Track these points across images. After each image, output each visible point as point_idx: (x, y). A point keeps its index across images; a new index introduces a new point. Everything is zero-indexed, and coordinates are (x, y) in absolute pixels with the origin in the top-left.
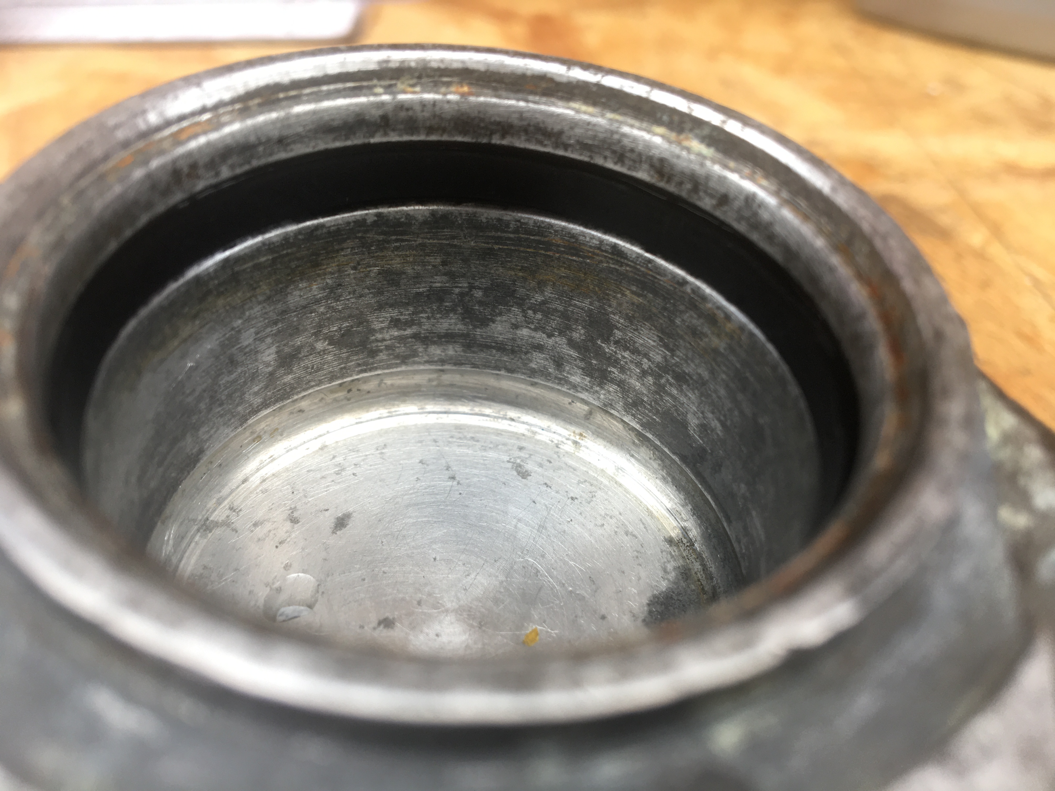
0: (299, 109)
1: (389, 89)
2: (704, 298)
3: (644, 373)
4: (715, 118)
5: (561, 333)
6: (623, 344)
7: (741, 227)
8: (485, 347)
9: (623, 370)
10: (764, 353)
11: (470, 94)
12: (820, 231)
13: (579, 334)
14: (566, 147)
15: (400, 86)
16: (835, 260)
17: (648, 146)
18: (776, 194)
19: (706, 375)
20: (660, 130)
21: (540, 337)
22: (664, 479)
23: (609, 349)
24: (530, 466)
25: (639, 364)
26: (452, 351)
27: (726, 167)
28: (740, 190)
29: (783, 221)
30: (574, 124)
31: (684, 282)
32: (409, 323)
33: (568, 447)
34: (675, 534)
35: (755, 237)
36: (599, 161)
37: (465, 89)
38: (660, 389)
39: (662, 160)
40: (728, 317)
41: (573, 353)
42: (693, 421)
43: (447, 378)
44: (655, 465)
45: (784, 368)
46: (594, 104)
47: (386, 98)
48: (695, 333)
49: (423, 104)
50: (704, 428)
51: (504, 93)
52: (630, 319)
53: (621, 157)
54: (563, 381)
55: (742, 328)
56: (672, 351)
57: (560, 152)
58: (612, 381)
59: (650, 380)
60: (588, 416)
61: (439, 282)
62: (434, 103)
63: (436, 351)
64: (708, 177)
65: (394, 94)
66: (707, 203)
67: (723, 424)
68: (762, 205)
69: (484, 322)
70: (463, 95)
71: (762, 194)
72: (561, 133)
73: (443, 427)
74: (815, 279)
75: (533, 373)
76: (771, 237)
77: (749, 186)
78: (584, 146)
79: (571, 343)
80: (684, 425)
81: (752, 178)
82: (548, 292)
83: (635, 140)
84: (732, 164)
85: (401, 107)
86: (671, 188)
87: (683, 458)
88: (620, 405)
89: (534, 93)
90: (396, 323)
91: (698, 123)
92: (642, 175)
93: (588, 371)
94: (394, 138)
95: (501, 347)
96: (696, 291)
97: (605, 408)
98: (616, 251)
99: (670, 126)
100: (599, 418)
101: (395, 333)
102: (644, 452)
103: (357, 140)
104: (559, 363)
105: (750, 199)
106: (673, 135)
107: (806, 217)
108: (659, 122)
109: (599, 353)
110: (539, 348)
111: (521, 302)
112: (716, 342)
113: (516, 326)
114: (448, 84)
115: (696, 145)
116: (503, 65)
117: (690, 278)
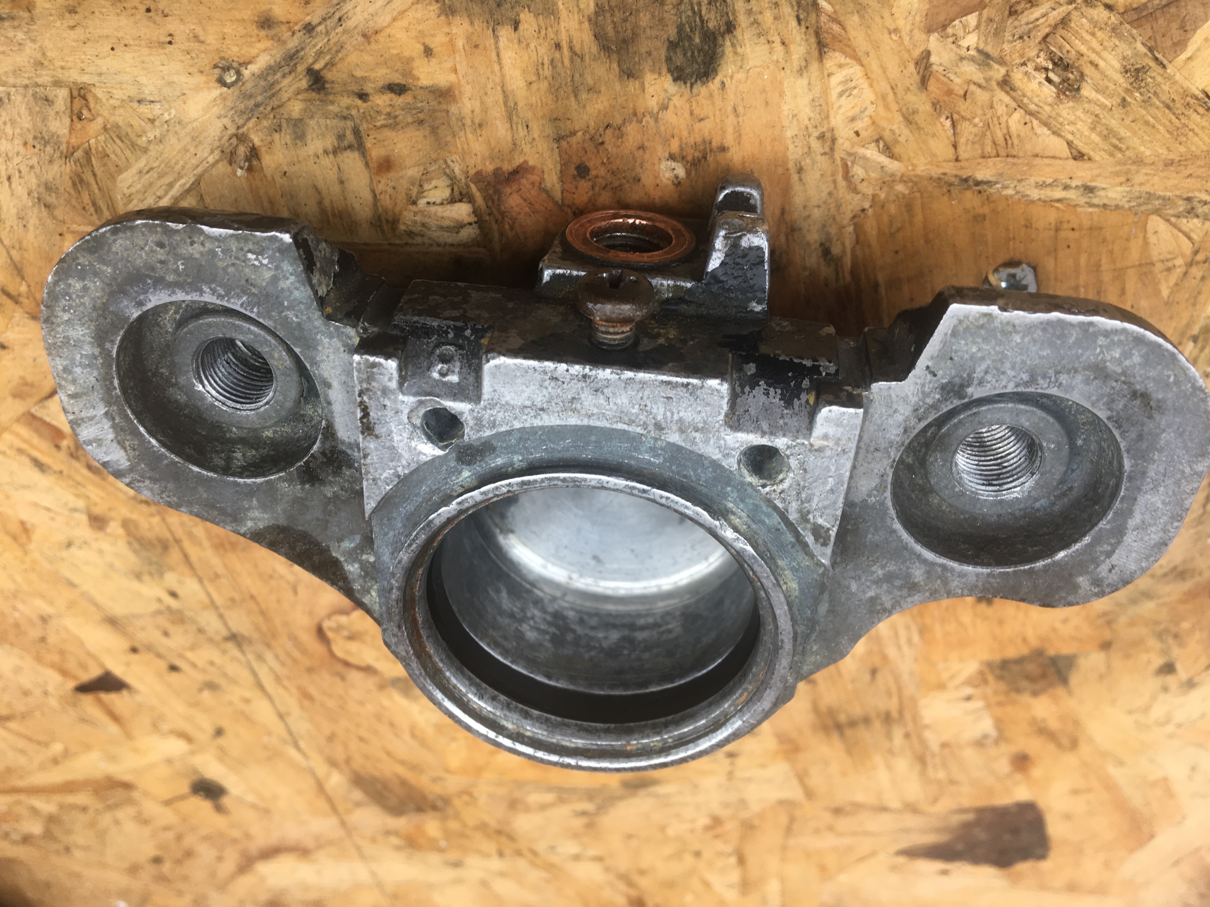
0: (703, 721)
1: (665, 741)
2: (501, 654)
3: (533, 618)
4: (501, 739)
5: (580, 637)
6: (544, 632)
7: (484, 685)
8: (623, 626)
9: (545, 620)
10: (469, 627)
11: (625, 745)
12: (448, 680)
13: (570, 637)
14: (576, 725)
15: (660, 744)
16: (441, 665)
17: (533, 726)
18: (469, 700)
19: (498, 618)
20: (528, 734)
21: (592, 633)
22: (519, 564)
23: (553, 630)
24: (593, 563)
25: (535, 622)
26: (642, 622)
27: (494, 714)
28: (486, 703)
29: (465, 686)
30: (573, 735)
31: (512, 662)
32: (663, 632)
33: (575, 576)
34: (511, 536)
35: (478, 680)
36: (559, 719)
37: (629, 748)
38: (523, 610)
39: (526, 718)
40: (489, 645)
41: (573, 626)
42: (504, 594)
43: (647, 607)
44: (525, 572)
45: (460, 619)
46: (563, 746)
47: (666, 736)
48: (505, 638)
49: (648, 736)
50: (498, 591)
51: (609, 748)
52: (541, 645)
53: (547, 720)
54: (579, 612)
55: (481, 639)
56: (517, 629)
57: (579, 722)
58: (550, 614)
59: (529, 614)
60: (565, 594)
61: (646, 655)
62: (643, 738)
63: (650, 620)
64: (502, 709)
65: (663, 740)
66: (502, 697)
67: (488, 593)
68: (475, 695)
69: (624, 639)
70: (629, 744)
71: (476, 700)
72: (579, 731)
73: (645, 578)
74: (448, 657)
75: (597, 615)
76: (470, 679)
77: (482, 704)
78: (567, 726)
79: (574, 631)
80: (509, 593)
81: (481, 708)
82: (587, 656)
83: (540, 728)
84: (491, 716)
85: (659, 733)
86: (520, 706)
87: (508, 576)
88: (546, 601)
89: (594, 750)
90: (670, 631)
91: (510, 736)
92: (536, 712)
93: (564, 618)
94: (663, 720)
95: (615, 626)
96: (506, 658)
97: (554, 599)
98: (549, 677)
99: (523, 736)
100: (558, 594)
101: (670, 626)
102: (531, 578)
103: (679, 715)
104: (581, 621)
105: (481, 697)
106: (522, 731)
107: (455, 687)
108: (529, 738)
109: (557, 627)
110: (593, 628)
111: (602, 649)
112: (494, 634)
113: (606, 638)
114: (638, 749)
115: (509, 726)
116: (611, 762)
117: (509, 664)
